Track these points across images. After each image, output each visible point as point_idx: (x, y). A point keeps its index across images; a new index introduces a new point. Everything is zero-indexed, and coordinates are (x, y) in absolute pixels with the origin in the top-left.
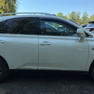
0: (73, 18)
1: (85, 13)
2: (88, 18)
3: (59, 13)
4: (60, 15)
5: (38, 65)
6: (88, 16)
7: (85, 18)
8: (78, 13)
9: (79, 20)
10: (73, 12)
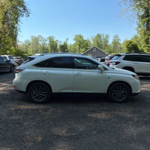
0: (98, 44)
1: (116, 37)
2: (120, 43)
3: (77, 35)
4: (78, 38)
5: (73, 89)
6: (120, 41)
7: (116, 43)
8: (105, 36)
9: (107, 46)
10: (98, 35)
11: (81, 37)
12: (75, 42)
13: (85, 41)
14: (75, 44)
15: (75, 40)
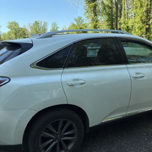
1: (54, 24)
4: (13, 25)
8: (43, 23)
10: (36, 22)
11: (16, 24)
12: (9, 30)
13: (22, 29)
14: (9, 33)
15: (9, 28)
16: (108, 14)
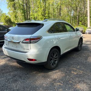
16: (22, 9)
